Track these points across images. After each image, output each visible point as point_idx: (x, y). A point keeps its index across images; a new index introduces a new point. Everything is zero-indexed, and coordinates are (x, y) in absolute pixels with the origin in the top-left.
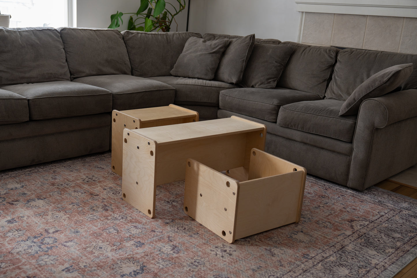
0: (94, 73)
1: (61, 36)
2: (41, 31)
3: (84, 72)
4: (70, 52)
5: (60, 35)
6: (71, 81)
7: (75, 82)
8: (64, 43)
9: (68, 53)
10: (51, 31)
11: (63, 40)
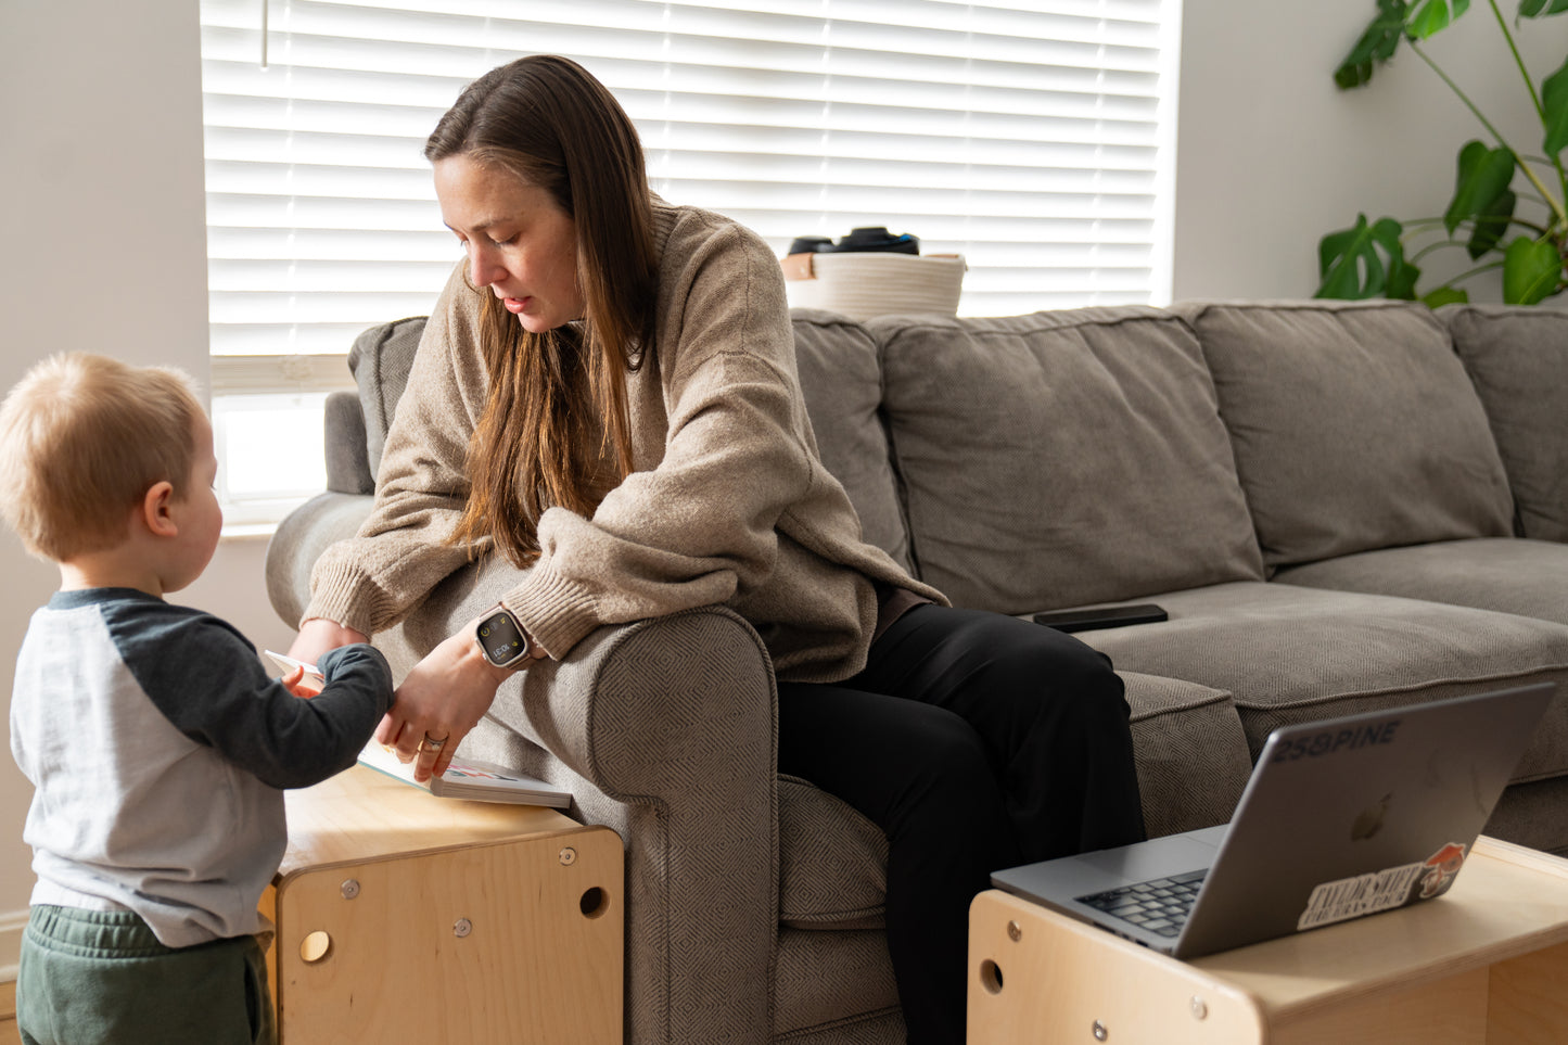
0: (1374, 536)
1: (1205, 349)
2: (1117, 327)
3: (1327, 534)
4: (1251, 429)
5: (1198, 344)
6: (1269, 580)
7: (1291, 582)
8: (1218, 382)
9: (1242, 432)
10: (1159, 326)
11: (1213, 371)
